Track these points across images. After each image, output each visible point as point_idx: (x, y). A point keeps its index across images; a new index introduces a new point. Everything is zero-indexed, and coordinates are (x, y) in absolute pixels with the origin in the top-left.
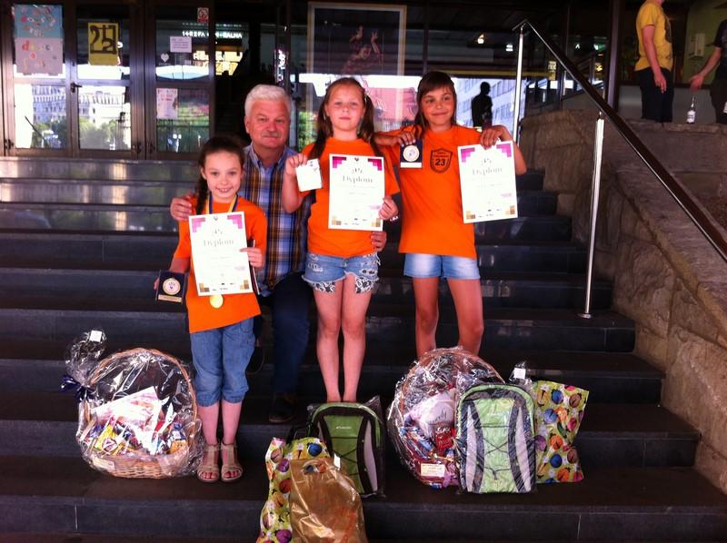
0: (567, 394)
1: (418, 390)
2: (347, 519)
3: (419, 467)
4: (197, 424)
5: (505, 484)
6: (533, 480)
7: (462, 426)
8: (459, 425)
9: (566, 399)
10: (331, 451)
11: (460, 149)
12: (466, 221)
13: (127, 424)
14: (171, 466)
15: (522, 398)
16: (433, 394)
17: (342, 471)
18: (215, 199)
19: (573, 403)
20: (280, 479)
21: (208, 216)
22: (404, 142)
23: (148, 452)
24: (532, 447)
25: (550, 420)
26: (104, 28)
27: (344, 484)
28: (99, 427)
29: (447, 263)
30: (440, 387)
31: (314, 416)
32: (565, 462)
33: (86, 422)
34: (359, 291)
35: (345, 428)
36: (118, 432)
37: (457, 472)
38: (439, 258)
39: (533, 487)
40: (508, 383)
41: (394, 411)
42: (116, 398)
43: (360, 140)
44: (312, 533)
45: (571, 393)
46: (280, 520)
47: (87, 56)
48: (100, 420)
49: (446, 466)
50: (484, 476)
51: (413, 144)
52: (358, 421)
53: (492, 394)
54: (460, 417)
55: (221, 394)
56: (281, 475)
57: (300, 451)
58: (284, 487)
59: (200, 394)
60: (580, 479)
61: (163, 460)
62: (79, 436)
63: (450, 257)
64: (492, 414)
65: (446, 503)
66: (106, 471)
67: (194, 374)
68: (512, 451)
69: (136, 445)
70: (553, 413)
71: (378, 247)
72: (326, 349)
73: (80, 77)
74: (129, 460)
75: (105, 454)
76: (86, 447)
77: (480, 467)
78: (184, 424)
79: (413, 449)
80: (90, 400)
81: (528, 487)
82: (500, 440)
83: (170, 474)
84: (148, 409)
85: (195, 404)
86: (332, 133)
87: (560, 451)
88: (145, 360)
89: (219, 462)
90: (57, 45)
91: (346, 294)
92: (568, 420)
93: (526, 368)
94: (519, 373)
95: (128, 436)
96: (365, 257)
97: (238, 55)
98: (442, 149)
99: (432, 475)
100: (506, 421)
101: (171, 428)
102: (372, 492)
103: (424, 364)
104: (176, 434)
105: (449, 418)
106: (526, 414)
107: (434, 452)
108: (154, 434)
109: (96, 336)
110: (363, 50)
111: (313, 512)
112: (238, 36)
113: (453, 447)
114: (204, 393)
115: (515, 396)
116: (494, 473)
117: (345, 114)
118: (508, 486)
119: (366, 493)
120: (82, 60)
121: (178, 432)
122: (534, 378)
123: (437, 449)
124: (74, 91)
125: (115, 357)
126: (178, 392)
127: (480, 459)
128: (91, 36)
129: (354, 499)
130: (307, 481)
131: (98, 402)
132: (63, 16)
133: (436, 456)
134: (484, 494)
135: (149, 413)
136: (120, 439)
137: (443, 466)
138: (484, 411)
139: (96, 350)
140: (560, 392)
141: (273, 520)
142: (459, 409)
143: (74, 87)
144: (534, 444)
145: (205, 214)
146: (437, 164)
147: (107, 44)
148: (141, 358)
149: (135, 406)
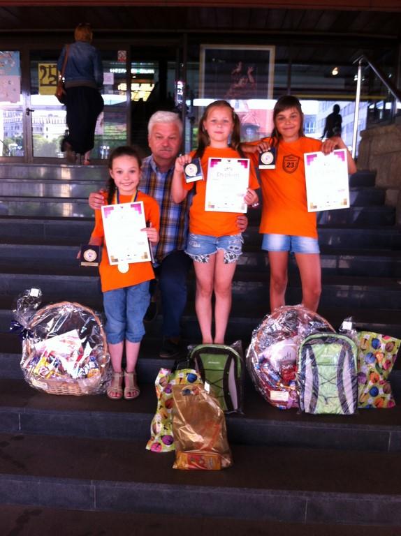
0: (383, 342)
1: (270, 337)
2: (213, 429)
3: (269, 393)
4: (107, 357)
5: (333, 407)
6: (356, 406)
7: (302, 364)
8: (300, 363)
9: (383, 346)
10: (204, 379)
11: (306, 155)
12: (310, 210)
13: (56, 356)
14: (88, 387)
15: (349, 344)
16: (280, 340)
17: (210, 394)
18: (122, 193)
19: (388, 349)
20: (166, 399)
21: (116, 206)
22: (262, 150)
23: (71, 376)
24: (355, 381)
25: (370, 361)
26: (50, 67)
27: (212, 403)
28: (37, 358)
29: (295, 241)
30: (287, 335)
31: (192, 353)
32: (381, 393)
33: (28, 354)
34: (227, 262)
35: (215, 363)
36: (50, 361)
37: (298, 397)
38: (289, 238)
39: (355, 411)
40: (338, 332)
41: (251, 352)
42: (49, 337)
43: (230, 149)
44: (188, 438)
45: (387, 341)
46: (165, 428)
47: (38, 89)
48: (38, 353)
49: (290, 393)
50: (318, 402)
51: (269, 151)
52: (225, 358)
53: (325, 341)
54: (300, 357)
55: (125, 335)
56: (167, 395)
57: (181, 379)
58: (169, 404)
59: (110, 335)
60: (393, 405)
61: (82, 383)
62: (23, 364)
63: (296, 237)
64: (325, 356)
65: (288, 420)
66: (41, 389)
67: (105, 321)
68: (340, 382)
69: (62, 371)
70: (373, 356)
71: (242, 229)
72: (202, 305)
73: (32, 104)
74: (58, 382)
75: (41, 377)
76: (27, 372)
77: (315, 395)
78: (97, 357)
79: (265, 380)
80: (31, 339)
81: (351, 411)
82: (331, 375)
83: (87, 393)
84: (72, 346)
85: (105, 343)
86: (209, 143)
87: (377, 385)
88: (69, 310)
89: (123, 385)
90: (16, 80)
91: (218, 265)
92: (384, 361)
93: (352, 321)
94: (347, 325)
95: (57, 365)
96: (232, 236)
97: (151, 86)
98: (291, 155)
99: (279, 399)
100: (336, 361)
101: (88, 360)
102: (233, 410)
103: (274, 317)
104: (92, 364)
105: (292, 358)
106: (351, 355)
107: (281, 382)
108: (76, 364)
109: (35, 292)
110: (242, 80)
111: (189, 423)
112: (151, 71)
113: (296, 379)
114: (112, 334)
115: (343, 343)
116: (326, 399)
117: (219, 130)
118: (337, 409)
119: (229, 410)
120: (34, 91)
121: (93, 363)
122: (359, 329)
123: (283, 380)
124: (28, 114)
125: (48, 308)
126: (93, 334)
127: (315, 388)
128: (41, 73)
129: (219, 414)
130: (185, 401)
131: (36, 340)
132: (21, 59)
133: (282, 385)
134: (318, 415)
135: (73, 348)
136: (51, 366)
137: (287, 393)
138: (319, 353)
139: (35, 303)
140: (378, 340)
141: (160, 428)
142: (300, 351)
143: (29, 111)
144: (357, 378)
145: (114, 204)
146: (288, 166)
147: (52, 79)
148: (67, 309)
149: (62, 343)
